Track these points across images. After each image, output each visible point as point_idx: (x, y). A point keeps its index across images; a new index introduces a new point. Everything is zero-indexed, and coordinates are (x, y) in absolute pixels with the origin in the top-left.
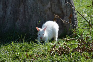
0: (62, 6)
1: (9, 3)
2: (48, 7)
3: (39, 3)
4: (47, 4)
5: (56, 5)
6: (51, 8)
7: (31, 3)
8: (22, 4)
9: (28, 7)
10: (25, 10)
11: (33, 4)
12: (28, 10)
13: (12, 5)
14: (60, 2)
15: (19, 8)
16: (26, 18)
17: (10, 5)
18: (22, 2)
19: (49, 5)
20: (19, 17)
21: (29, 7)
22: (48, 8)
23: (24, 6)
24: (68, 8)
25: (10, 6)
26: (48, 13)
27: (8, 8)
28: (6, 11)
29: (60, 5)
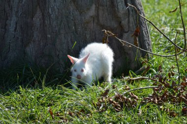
0: (118, 11)
1: (11, 9)
2: (91, 15)
3: (72, 7)
4: (88, 9)
5: (107, 10)
6: (98, 16)
7: (55, 7)
8: (38, 9)
9: (50, 15)
10: (44, 22)
11: (60, 11)
12: (50, 23)
13: (17, 12)
14: (115, 3)
15: (32, 18)
16: (46, 39)
17: (13, 13)
18: (38, 7)
19: (92, 12)
20: (33, 36)
21: (52, 16)
22: (92, 17)
23: (43, 15)
24: (130, 16)
25: (14, 16)
26: (92, 27)
27: (11, 20)
28: (6, 25)
29: (115, 10)
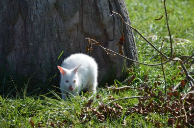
0: (103, 19)
2: (75, 22)
3: (55, 15)
4: (72, 17)
5: (92, 17)
6: (82, 23)
7: (38, 15)
8: (20, 17)
9: (32, 23)
10: (26, 30)
11: (43, 18)
12: (32, 31)
14: (100, 11)
15: (14, 26)
16: (28, 47)
18: (20, 14)
19: (76, 19)
20: (14, 44)
21: (34, 23)
22: (75, 24)
23: (25, 22)
24: (116, 23)
26: (76, 35)
29: (100, 17)
